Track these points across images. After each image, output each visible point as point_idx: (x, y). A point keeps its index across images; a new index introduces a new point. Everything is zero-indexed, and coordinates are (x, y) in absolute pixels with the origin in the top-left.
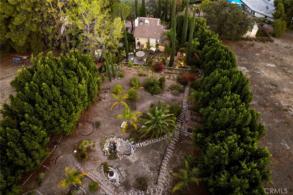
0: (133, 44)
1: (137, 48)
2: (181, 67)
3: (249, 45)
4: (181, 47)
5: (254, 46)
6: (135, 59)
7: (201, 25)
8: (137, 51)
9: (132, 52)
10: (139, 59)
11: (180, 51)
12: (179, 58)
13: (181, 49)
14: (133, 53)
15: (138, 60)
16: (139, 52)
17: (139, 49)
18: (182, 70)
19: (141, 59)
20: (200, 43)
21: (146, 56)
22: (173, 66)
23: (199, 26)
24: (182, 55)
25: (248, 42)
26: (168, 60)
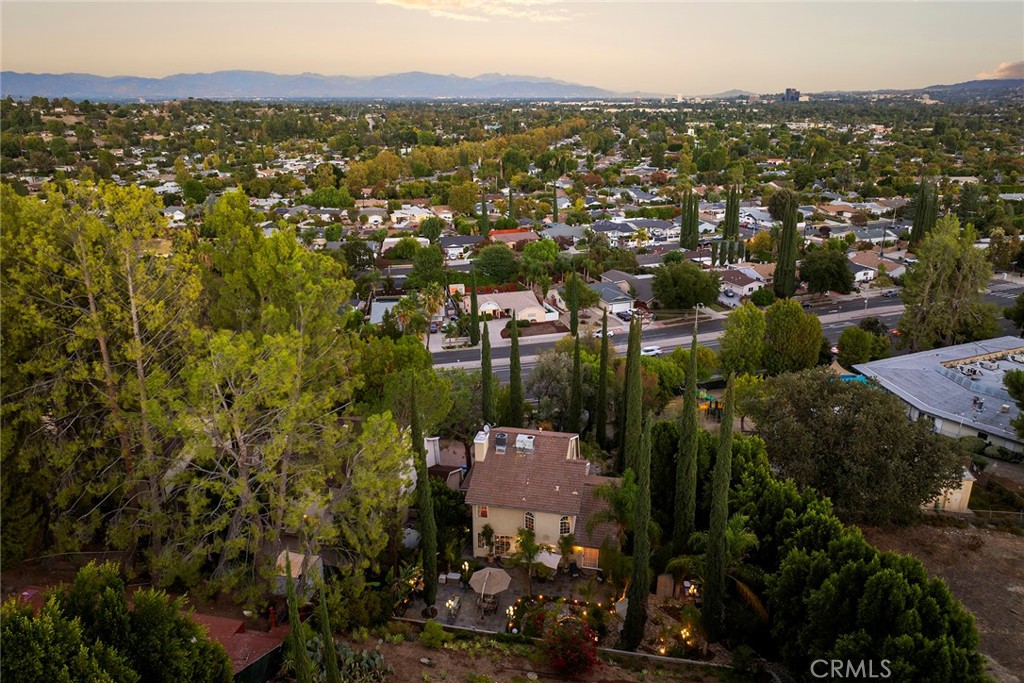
0: (461, 534)
1: (480, 551)
2: (680, 650)
3: (962, 547)
4: (676, 554)
5: (984, 550)
6: (468, 606)
7: (747, 461)
8: (477, 566)
9: (457, 568)
10: (485, 605)
11: (670, 572)
12: (666, 602)
13: (674, 562)
14: (456, 576)
15: (480, 608)
16: (487, 571)
17: (486, 559)
18: (689, 667)
19: (492, 607)
20: (760, 534)
21: (517, 593)
22: (644, 643)
23: (742, 466)
24: (678, 589)
25: (951, 533)
26: (616, 615)
